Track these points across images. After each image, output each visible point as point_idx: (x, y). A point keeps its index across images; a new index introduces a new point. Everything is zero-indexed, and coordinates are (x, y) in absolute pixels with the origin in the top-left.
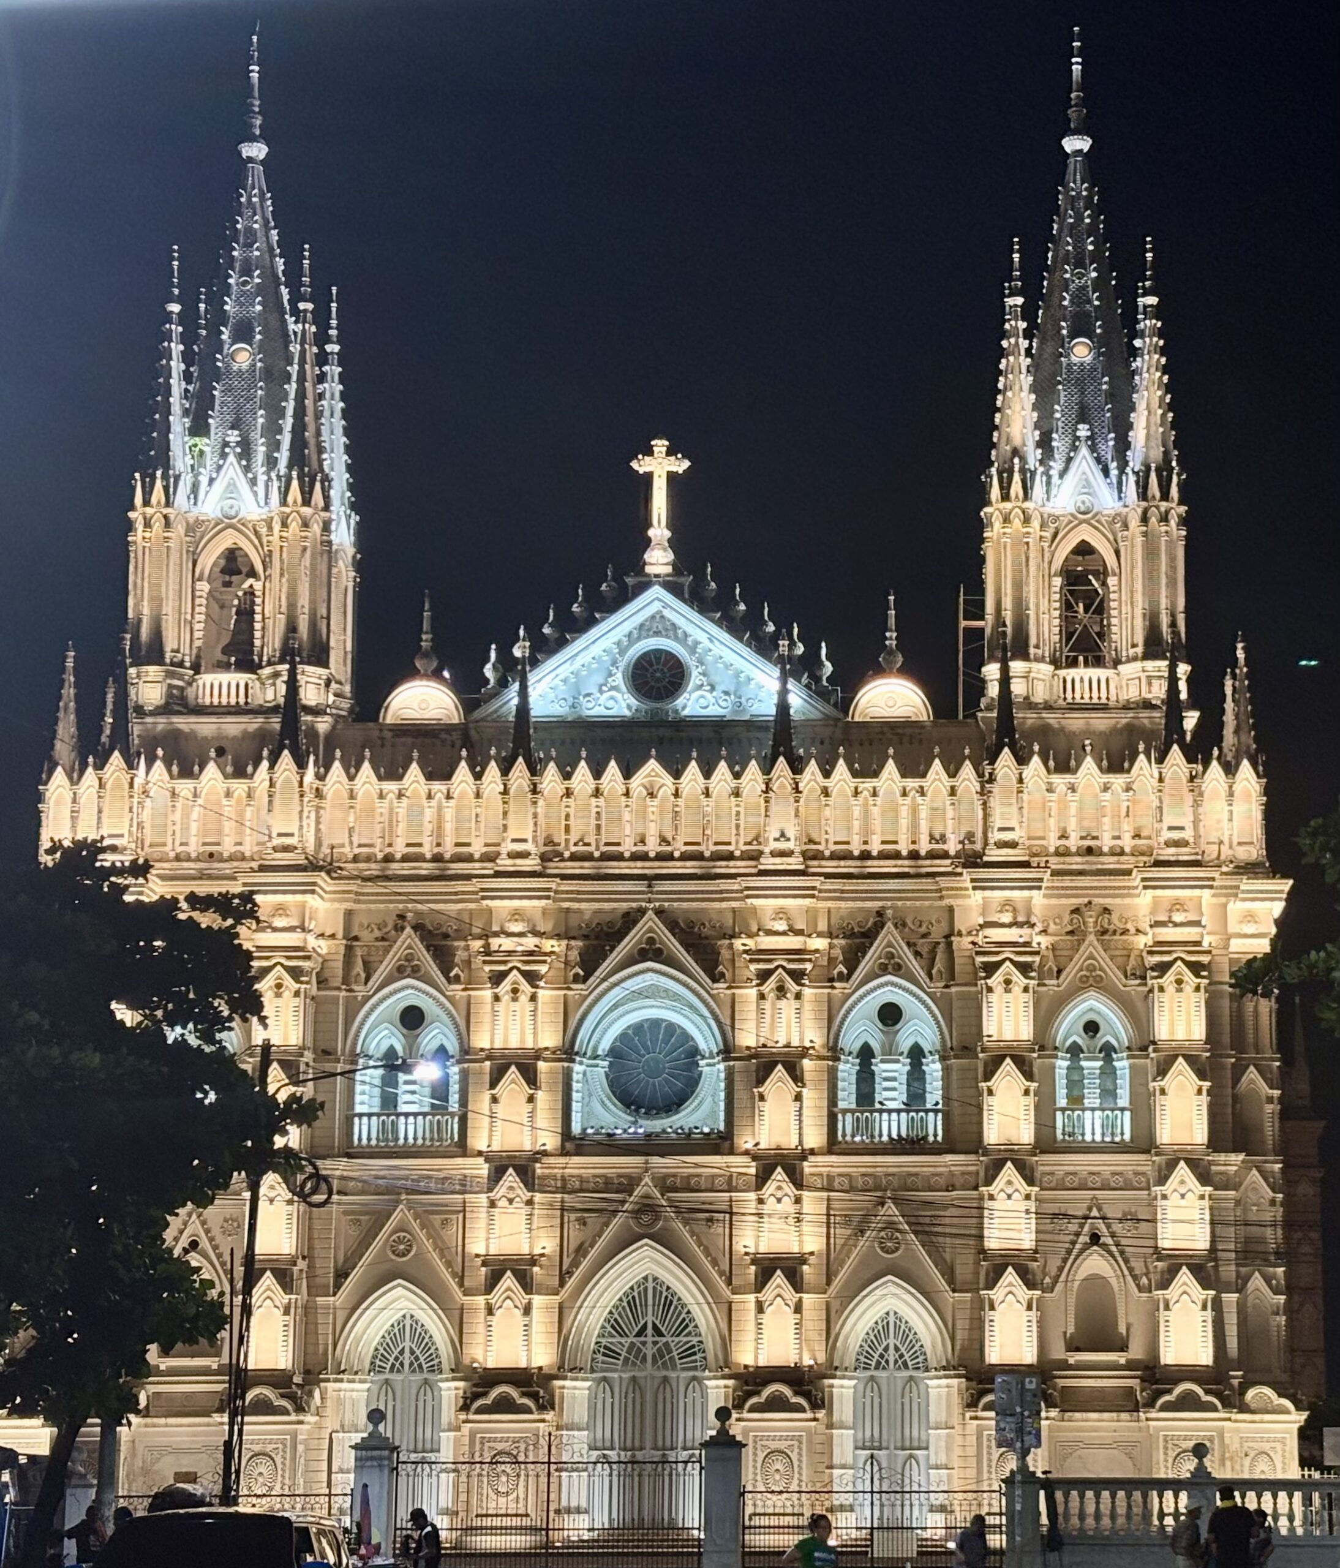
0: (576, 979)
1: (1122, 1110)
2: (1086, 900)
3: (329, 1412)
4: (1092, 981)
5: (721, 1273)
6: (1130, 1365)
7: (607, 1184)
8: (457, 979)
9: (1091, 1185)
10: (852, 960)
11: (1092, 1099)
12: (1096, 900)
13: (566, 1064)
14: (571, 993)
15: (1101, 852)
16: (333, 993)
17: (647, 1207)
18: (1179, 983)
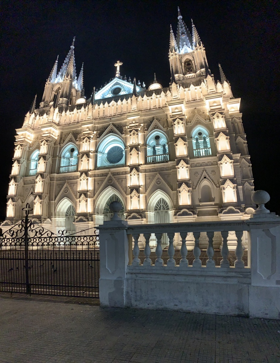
0: (98, 138)
1: (209, 148)
2: (194, 108)
3: (53, 223)
4: (198, 123)
5: (124, 191)
6: (215, 205)
7: (102, 175)
8: (78, 141)
9: (203, 165)
10: (148, 126)
11: (202, 146)
12: (197, 107)
13: (96, 154)
14: (97, 141)
15: (197, 100)
16: (57, 146)
17: (110, 179)
18: (218, 117)
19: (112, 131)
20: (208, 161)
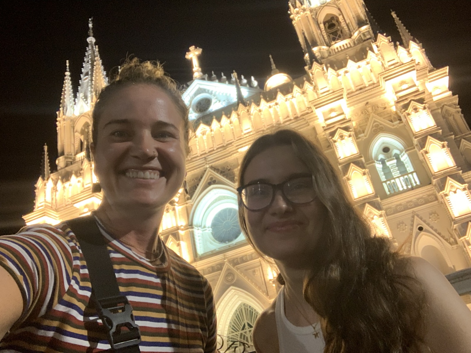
0: (188, 199)
1: (412, 173)
2: (365, 102)
4: (378, 130)
5: (263, 292)
7: (212, 269)
9: (409, 207)
11: (396, 173)
12: (369, 101)
13: (191, 230)
14: (188, 205)
15: (365, 87)
17: (229, 273)
18: (416, 110)
19: (212, 182)
20: (417, 197)
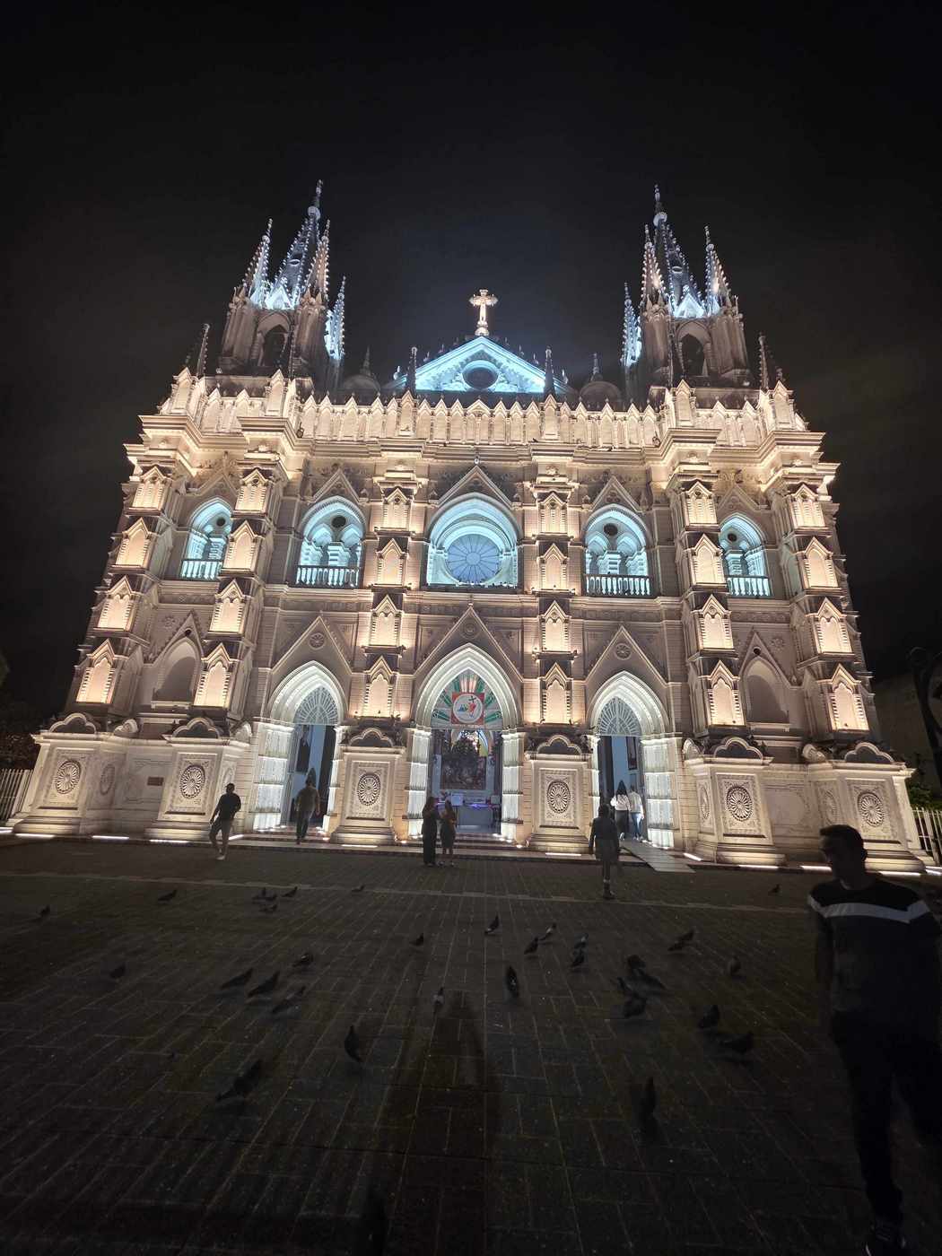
0: (433, 498)
1: (761, 578)
4: (735, 507)
5: (518, 666)
6: (792, 732)
7: (445, 610)
8: (364, 495)
9: (750, 619)
10: (594, 493)
13: (425, 543)
14: (429, 506)
16: (293, 498)
17: (470, 623)
19: (476, 487)
20: (764, 610)
